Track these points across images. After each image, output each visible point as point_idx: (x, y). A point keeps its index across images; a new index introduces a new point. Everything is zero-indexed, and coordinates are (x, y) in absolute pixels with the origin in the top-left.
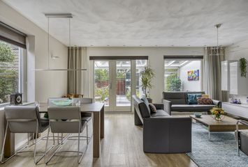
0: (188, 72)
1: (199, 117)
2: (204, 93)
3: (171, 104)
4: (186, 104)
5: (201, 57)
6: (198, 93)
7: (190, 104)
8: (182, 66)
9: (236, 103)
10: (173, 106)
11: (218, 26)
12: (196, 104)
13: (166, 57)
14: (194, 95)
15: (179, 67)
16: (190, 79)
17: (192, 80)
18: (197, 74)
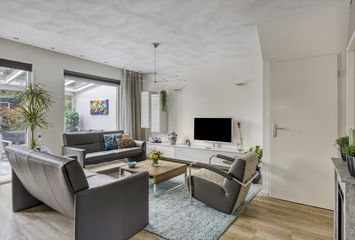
0: (92, 102)
1: (133, 167)
2: (122, 132)
3: (84, 153)
4: (103, 150)
5: (117, 83)
6: (116, 132)
7: (108, 149)
8: (79, 92)
9: (157, 142)
10: (88, 156)
11: (156, 45)
12: (116, 148)
13: (67, 74)
14: (112, 136)
15: (74, 93)
16: (93, 113)
17: (98, 113)
18: (105, 106)
